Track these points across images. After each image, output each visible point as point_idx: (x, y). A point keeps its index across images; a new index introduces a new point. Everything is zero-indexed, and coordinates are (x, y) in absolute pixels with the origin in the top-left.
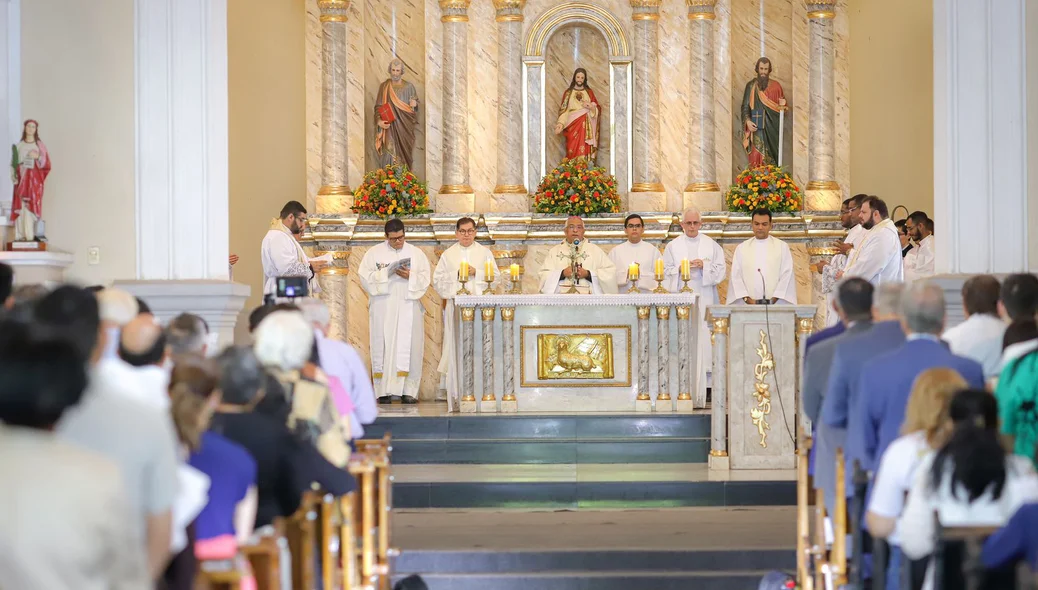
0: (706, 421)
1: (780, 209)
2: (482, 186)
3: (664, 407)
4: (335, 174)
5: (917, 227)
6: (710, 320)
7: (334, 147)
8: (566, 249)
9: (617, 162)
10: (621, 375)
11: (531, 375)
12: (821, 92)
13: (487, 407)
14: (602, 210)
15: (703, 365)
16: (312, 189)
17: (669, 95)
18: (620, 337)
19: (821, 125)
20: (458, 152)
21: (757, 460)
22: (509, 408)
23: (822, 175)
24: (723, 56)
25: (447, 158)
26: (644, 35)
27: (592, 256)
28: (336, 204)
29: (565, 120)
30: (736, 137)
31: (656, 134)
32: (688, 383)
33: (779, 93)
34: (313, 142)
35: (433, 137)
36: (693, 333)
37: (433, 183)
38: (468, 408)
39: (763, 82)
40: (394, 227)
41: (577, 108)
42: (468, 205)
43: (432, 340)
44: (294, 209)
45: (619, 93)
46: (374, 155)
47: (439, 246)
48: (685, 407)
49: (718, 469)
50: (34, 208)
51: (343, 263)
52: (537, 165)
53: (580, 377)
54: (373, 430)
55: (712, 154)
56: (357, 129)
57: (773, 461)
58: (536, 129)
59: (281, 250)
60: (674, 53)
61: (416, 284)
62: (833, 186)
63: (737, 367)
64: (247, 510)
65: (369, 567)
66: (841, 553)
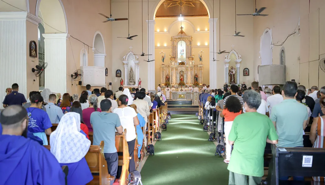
0: (192, 101)
1: (197, 85)
2: (174, 83)
3: (188, 100)
4: (163, 82)
5: (208, 86)
6: (192, 93)
7: (163, 81)
8: (181, 88)
9: (185, 82)
10: (185, 98)
11: (178, 98)
12: (201, 76)
13: (175, 100)
14: (184, 85)
15: (191, 97)
16: (161, 83)
17: (189, 76)
18: (185, 95)
19: (201, 79)
20: (173, 81)
21: (195, 104)
22: (177, 100)
23: (201, 82)
24: (193, 73)
25: (172, 81)
26: (187, 72)
27: (183, 89)
28: (163, 85)
29: (181, 78)
30: (194, 80)
31: (188, 79)
32: (190, 98)
33: (197, 76)
34: (161, 80)
35: (171, 80)
36: (191, 94)
37: (171, 83)
38: (173, 100)
39: (196, 75)
40: (168, 86)
41: (182, 77)
42: (173, 85)
43: (170, 95)
44: (159, 85)
45: (185, 76)
46: (166, 81)
47: (171, 88)
48: (190, 100)
49: (193, 105)
50: (140, 85)
51: (164, 89)
52: (178, 82)
53: (182, 98)
54: (166, 101)
55: (192, 81)
56: (165, 79)
57: (197, 104)
58: (178, 79)
59: (159, 88)
60: (189, 73)
61: (169, 91)
62: (201, 83)
63: (194, 97)
64: (157, 106)
65: (166, 112)
66: (202, 111)
